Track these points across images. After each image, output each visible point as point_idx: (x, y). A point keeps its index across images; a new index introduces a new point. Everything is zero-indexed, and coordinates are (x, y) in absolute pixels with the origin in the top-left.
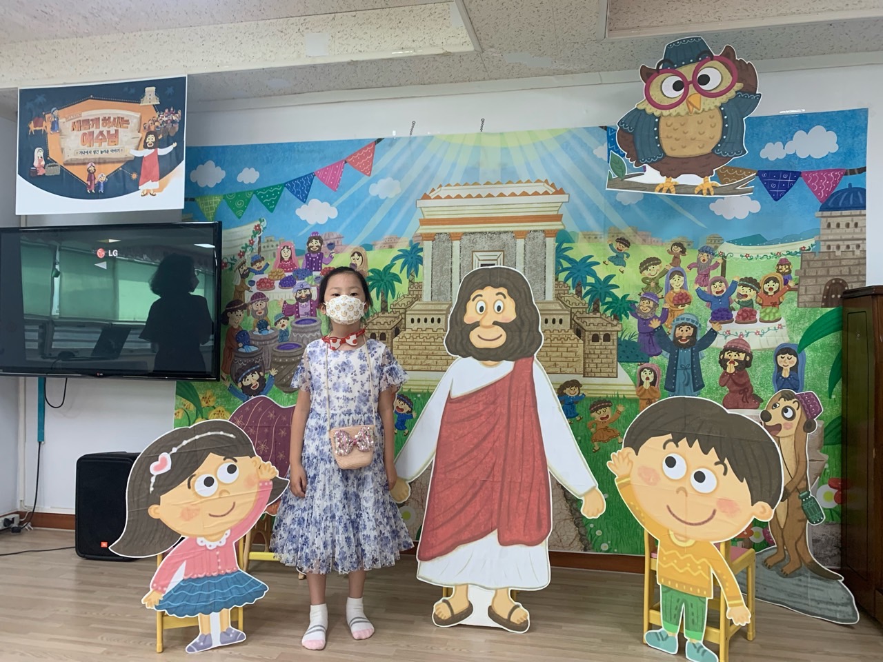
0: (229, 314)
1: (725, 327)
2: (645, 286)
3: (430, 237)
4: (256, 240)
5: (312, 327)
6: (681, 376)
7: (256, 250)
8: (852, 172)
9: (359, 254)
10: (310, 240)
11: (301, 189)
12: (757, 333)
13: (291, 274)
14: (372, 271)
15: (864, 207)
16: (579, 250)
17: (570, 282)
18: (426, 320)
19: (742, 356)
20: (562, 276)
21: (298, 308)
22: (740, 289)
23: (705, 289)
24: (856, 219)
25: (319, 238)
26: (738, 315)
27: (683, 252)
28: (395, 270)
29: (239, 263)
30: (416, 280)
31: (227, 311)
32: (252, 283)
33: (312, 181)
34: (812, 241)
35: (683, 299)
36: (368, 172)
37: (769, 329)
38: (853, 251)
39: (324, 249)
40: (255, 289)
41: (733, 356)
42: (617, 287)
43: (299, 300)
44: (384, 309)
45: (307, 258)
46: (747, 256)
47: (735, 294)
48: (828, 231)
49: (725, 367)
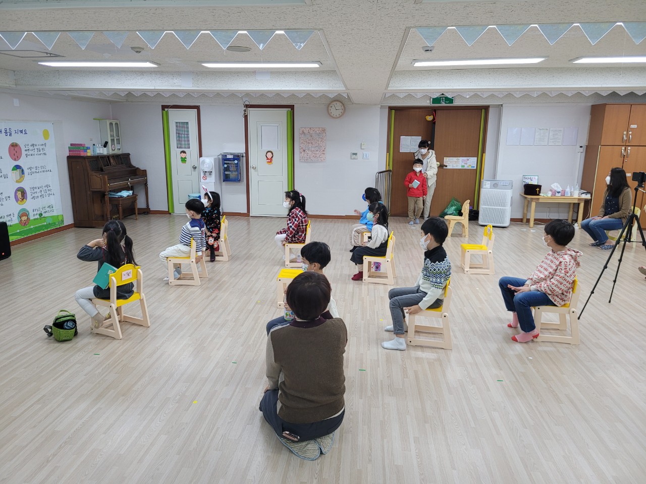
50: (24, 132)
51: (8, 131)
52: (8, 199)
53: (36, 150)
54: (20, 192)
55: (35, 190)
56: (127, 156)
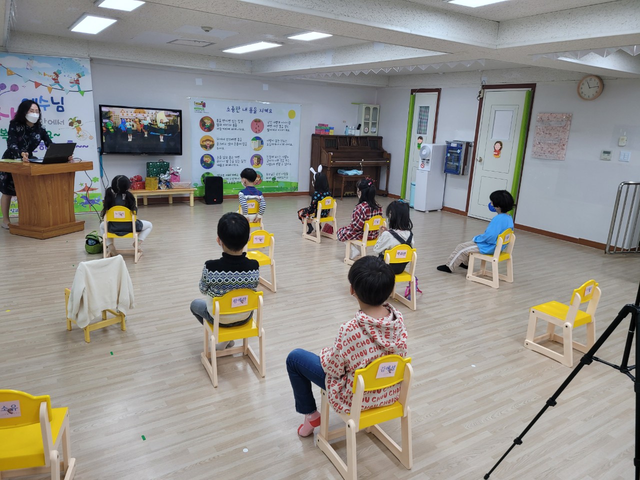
50: (269, 111)
51: (253, 109)
52: (244, 162)
53: (279, 126)
54: (256, 158)
55: (272, 159)
56: (379, 139)
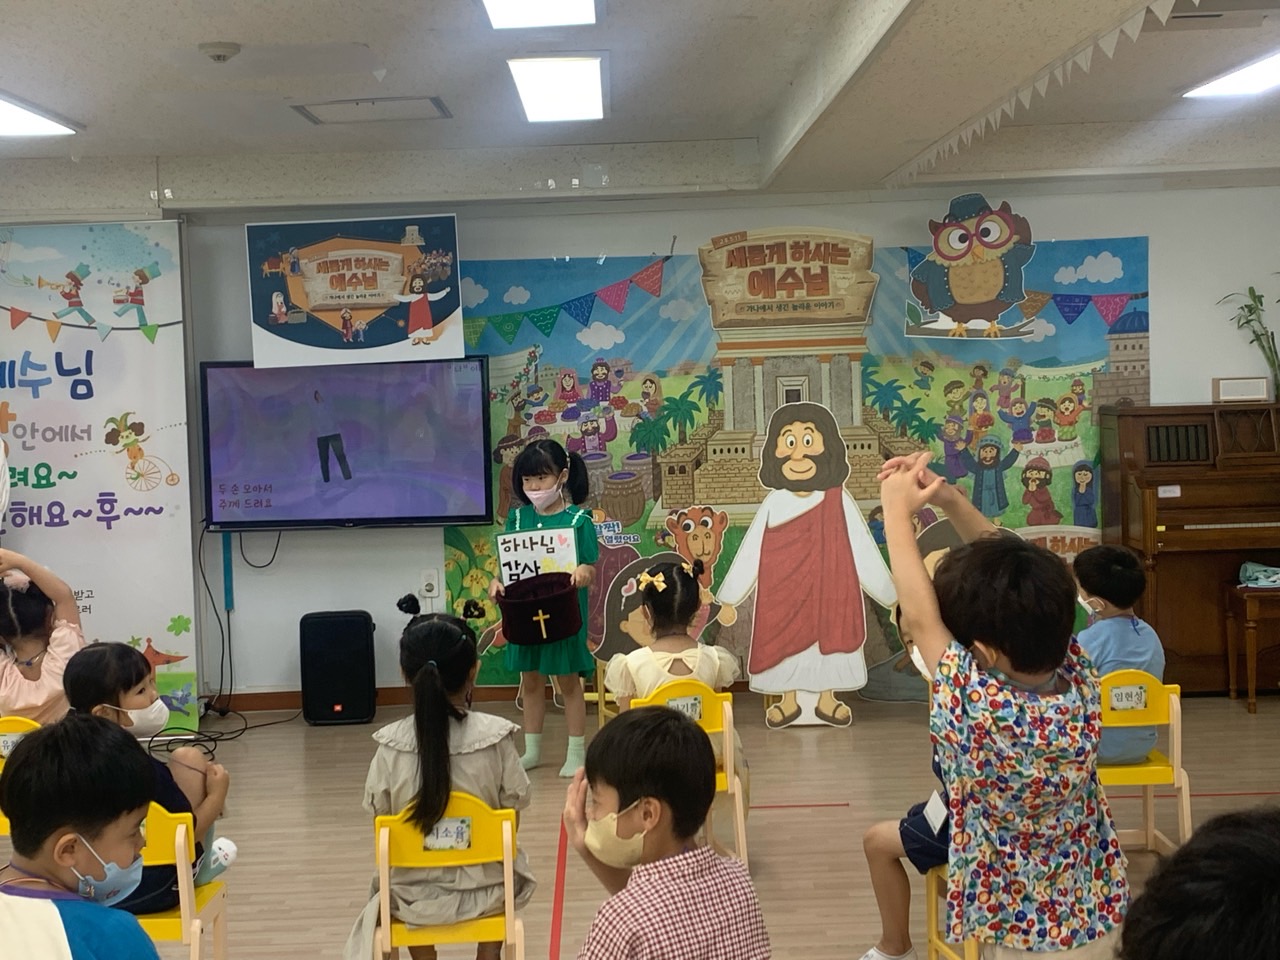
0: (502, 451)
1: (1027, 447)
2: (949, 409)
3: (730, 362)
4: (532, 368)
5: (602, 462)
6: (986, 495)
7: (532, 380)
8: (1136, 297)
9: (652, 382)
10: (595, 367)
11: (582, 310)
12: (1056, 452)
13: (574, 405)
14: (667, 399)
15: (1147, 330)
16: (885, 375)
17: (877, 407)
18: (729, 451)
19: (1042, 474)
20: (869, 401)
21: (584, 442)
22: (1039, 410)
23: (1007, 410)
24: (1141, 341)
25: (604, 365)
26: (1038, 435)
27: (985, 375)
28: (693, 398)
29: (511, 394)
30: (717, 408)
31: (499, 448)
32: (529, 416)
33: (593, 302)
34: (1102, 363)
35: (986, 421)
36: (656, 292)
37: (1066, 448)
38: (1139, 372)
39: (612, 377)
40: (532, 423)
41: (1034, 474)
42: (923, 410)
43: (585, 433)
44: (683, 440)
45: (592, 387)
46: (1045, 377)
47: (1034, 414)
48: (1117, 353)
49: (1027, 486)
